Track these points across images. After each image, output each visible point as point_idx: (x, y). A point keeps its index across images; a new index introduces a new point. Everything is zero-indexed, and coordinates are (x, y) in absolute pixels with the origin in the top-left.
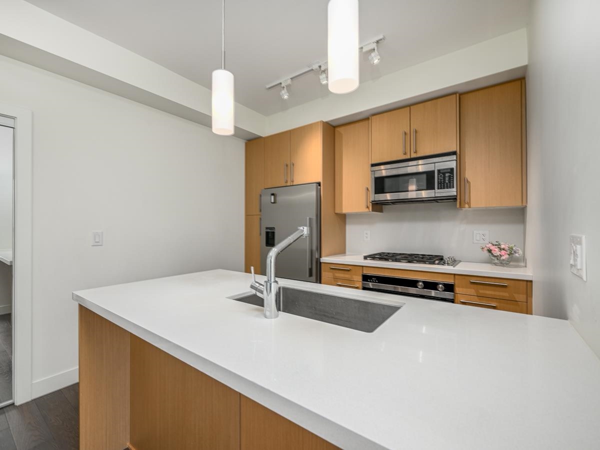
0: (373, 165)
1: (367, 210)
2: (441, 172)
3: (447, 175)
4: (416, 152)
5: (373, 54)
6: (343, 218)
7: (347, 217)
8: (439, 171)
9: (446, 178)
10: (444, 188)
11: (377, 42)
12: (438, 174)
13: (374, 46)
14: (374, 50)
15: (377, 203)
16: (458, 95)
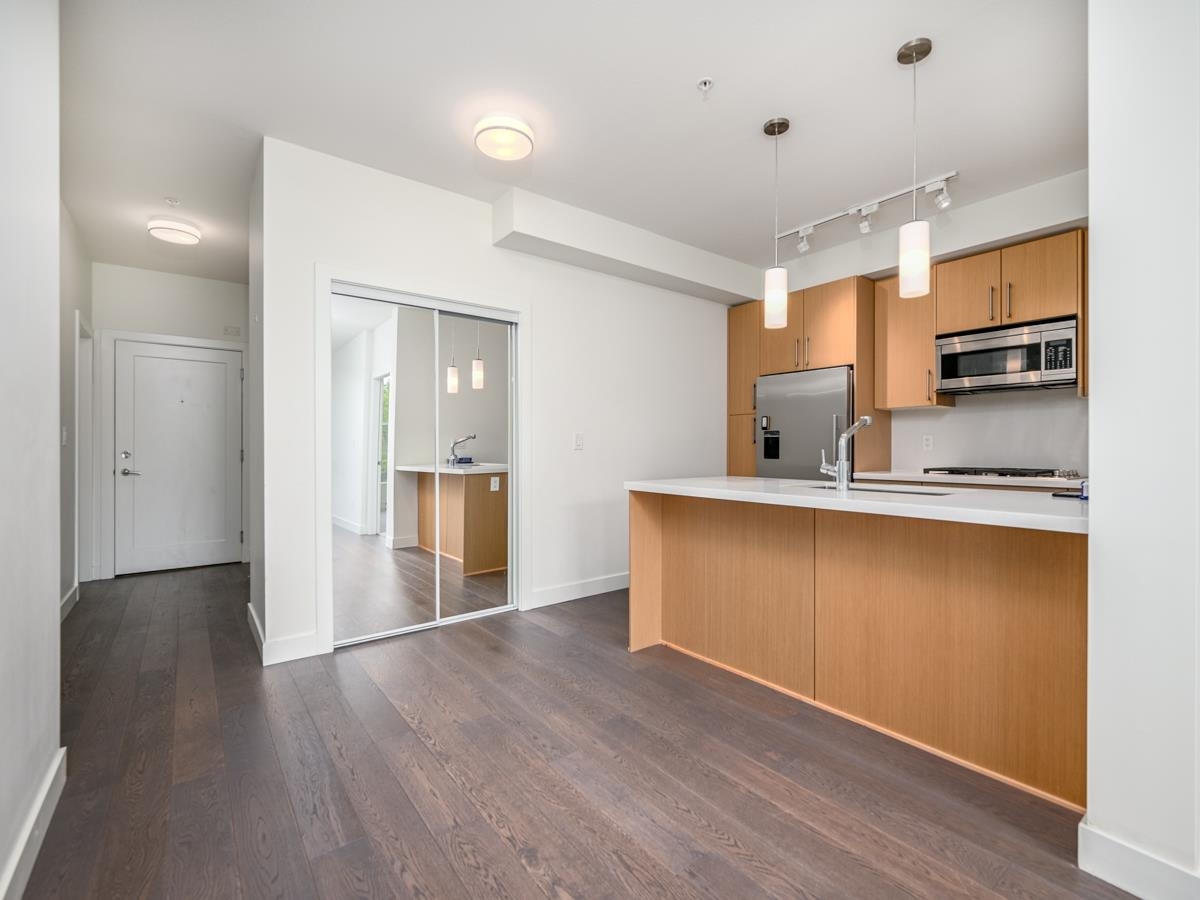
0: (938, 337)
1: (928, 403)
2: (1052, 344)
3: (1061, 349)
4: (1010, 316)
5: (940, 198)
6: (887, 415)
7: (893, 414)
8: (1048, 344)
9: (1060, 355)
10: (1056, 368)
11: (947, 180)
12: (1046, 349)
13: (942, 185)
14: (942, 189)
15: (945, 393)
16: (1080, 231)
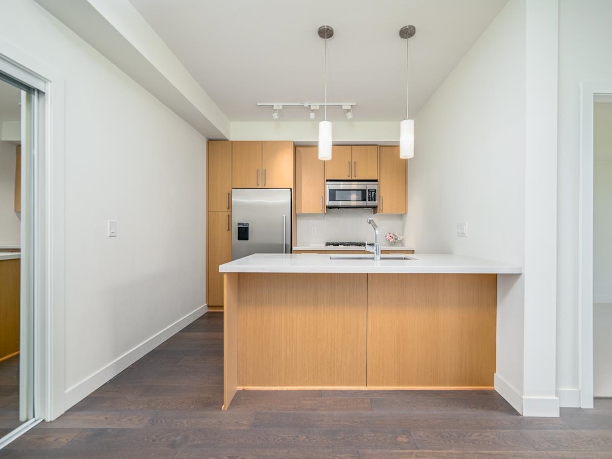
0: (327, 181)
1: (321, 212)
3: (373, 193)
5: (349, 113)
7: (298, 217)
9: (372, 195)
10: (371, 201)
12: (368, 192)
13: (350, 108)
16: (378, 147)
